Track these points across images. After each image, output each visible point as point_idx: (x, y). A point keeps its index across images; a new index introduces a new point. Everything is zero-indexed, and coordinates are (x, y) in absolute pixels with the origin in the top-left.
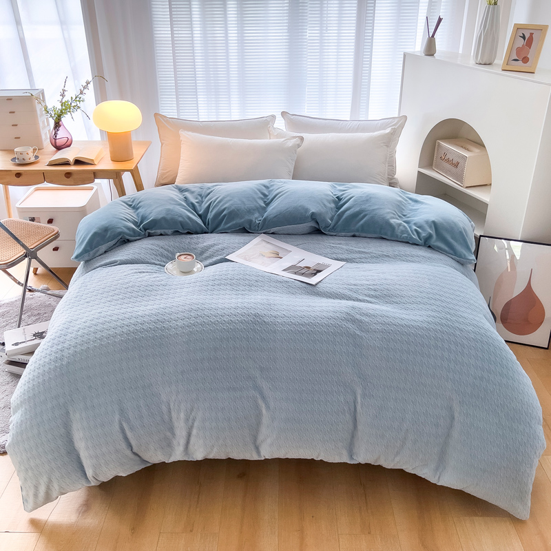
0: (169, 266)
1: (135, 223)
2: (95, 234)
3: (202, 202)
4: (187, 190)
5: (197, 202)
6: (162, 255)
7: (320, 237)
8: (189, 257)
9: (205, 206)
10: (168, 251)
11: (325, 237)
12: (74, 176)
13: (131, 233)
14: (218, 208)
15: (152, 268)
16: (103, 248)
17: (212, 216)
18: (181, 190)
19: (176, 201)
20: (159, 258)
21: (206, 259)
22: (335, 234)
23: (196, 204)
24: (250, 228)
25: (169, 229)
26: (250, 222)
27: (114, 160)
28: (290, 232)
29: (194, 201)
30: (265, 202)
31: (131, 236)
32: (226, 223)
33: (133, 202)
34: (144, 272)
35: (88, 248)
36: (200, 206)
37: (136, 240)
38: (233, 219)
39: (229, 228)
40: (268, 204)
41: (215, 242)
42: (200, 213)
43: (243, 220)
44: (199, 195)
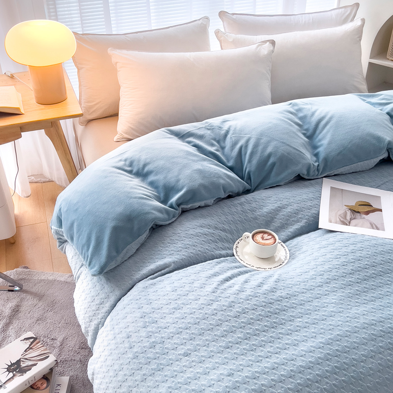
0: (238, 252)
1: (157, 198)
5: (217, 150)
6: (222, 240)
9: (231, 154)
10: (224, 230)
14: (258, 155)
18: (181, 136)
20: (220, 245)
23: (218, 153)
24: (308, 174)
26: (308, 167)
29: (212, 149)
30: (304, 134)
32: (278, 174)
33: (131, 165)
36: (224, 154)
37: (169, 224)
38: (286, 167)
41: (278, 204)
42: (230, 164)
44: (212, 139)
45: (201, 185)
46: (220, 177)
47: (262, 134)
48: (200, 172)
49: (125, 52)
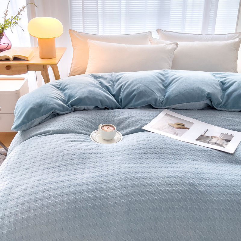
0: (94, 134)
1: (63, 101)
2: (31, 110)
3: (114, 85)
4: (101, 77)
5: (110, 86)
6: (87, 126)
7: (214, 112)
8: (110, 128)
9: (117, 88)
10: (91, 122)
11: (218, 112)
12: (13, 69)
13: (61, 108)
14: (129, 89)
15: (80, 137)
16: (38, 120)
17: (123, 96)
18: (96, 77)
19: (95, 85)
20: (85, 128)
21: (123, 129)
22: (225, 109)
23: (109, 87)
24: (155, 105)
25: (92, 105)
26: (156, 100)
27: (42, 58)
28: (189, 108)
29: (108, 85)
30: (163, 85)
31: (61, 111)
32: (136, 101)
33: (60, 85)
34: (75, 141)
35: (26, 121)
36: (113, 88)
37: (64, 114)
38: (142, 98)
39: (139, 104)
40: (166, 87)
41: (129, 115)
42: (113, 93)
43: (150, 99)
44: (111, 80)
45: (87, 97)
46: (100, 95)
47: (135, 80)
48: (90, 91)
49: (96, 41)
